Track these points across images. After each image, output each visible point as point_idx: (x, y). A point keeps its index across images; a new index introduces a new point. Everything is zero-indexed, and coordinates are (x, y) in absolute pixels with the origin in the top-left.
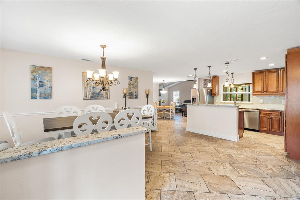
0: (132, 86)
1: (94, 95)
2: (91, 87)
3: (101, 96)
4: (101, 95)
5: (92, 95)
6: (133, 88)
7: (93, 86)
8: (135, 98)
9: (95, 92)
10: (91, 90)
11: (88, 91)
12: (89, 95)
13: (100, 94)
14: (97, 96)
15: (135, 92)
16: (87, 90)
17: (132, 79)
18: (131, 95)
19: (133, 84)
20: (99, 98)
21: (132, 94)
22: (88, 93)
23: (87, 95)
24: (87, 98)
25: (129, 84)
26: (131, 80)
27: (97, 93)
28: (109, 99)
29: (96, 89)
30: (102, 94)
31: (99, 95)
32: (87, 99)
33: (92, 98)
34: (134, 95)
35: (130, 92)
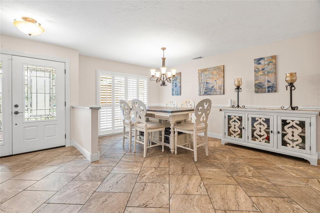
0: (261, 73)
1: (207, 91)
2: (204, 83)
3: (214, 92)
4: (213, 90)
5: (206, 91)
6: (264, 74)
7: (206, 82)
8: (269, 91)
9: (208, 87)
10: (205, 86)
11: (202, 87)
12: (203, 91)
13: (213, 89)
14: (210, 92)
15: (268, 81)
16: (201, 86)
17: (262, 62)
18: (259, 87)
19: (263, 69)
20: (212, 94)
21: (260, 85)
22: (202, 89)
23: (202, 91)
24: (201, 94)
25: (255, 71)
26: (260, 64)
27: (210, 89)
28: (224, 94)
29: (209, 84)
30: (215, 89)
31: (212, 90)
32: (201, 95)
33: (205, 94)
34: (266, 86)
35: (257, 82)
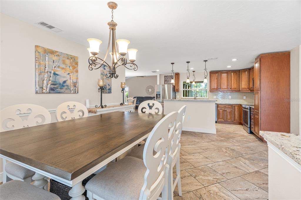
1: (55, 86)
2: (51, 73)
3: (66, 89)
4: (66, 87)
5: (52, 86)
6: (107, 79)
7: (55, 72)
8: (109, 93)
9: (57, 81)
10: (51, 79)
11: (45, 79)
12: (47, 85)
13: (65, 84)
14: (61, 89)
15: (109, 85)
16: (44, 76)
18: (105, 89)
19: (106, 74)
20: (63, 92)
21: (105, 87)
22: (45, 82)
23: (44, 85)
24: (44, 91)
25: (102, 74)
26: (105, 69)
27: (60, 84)
28: (78, 93)
29: (58, 77)
30: (67, 86)
31: (63, 86)
32: (43, 93)
33: (52, 92)
34: (108, 88)
